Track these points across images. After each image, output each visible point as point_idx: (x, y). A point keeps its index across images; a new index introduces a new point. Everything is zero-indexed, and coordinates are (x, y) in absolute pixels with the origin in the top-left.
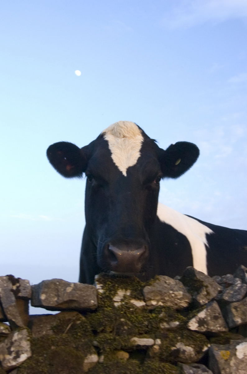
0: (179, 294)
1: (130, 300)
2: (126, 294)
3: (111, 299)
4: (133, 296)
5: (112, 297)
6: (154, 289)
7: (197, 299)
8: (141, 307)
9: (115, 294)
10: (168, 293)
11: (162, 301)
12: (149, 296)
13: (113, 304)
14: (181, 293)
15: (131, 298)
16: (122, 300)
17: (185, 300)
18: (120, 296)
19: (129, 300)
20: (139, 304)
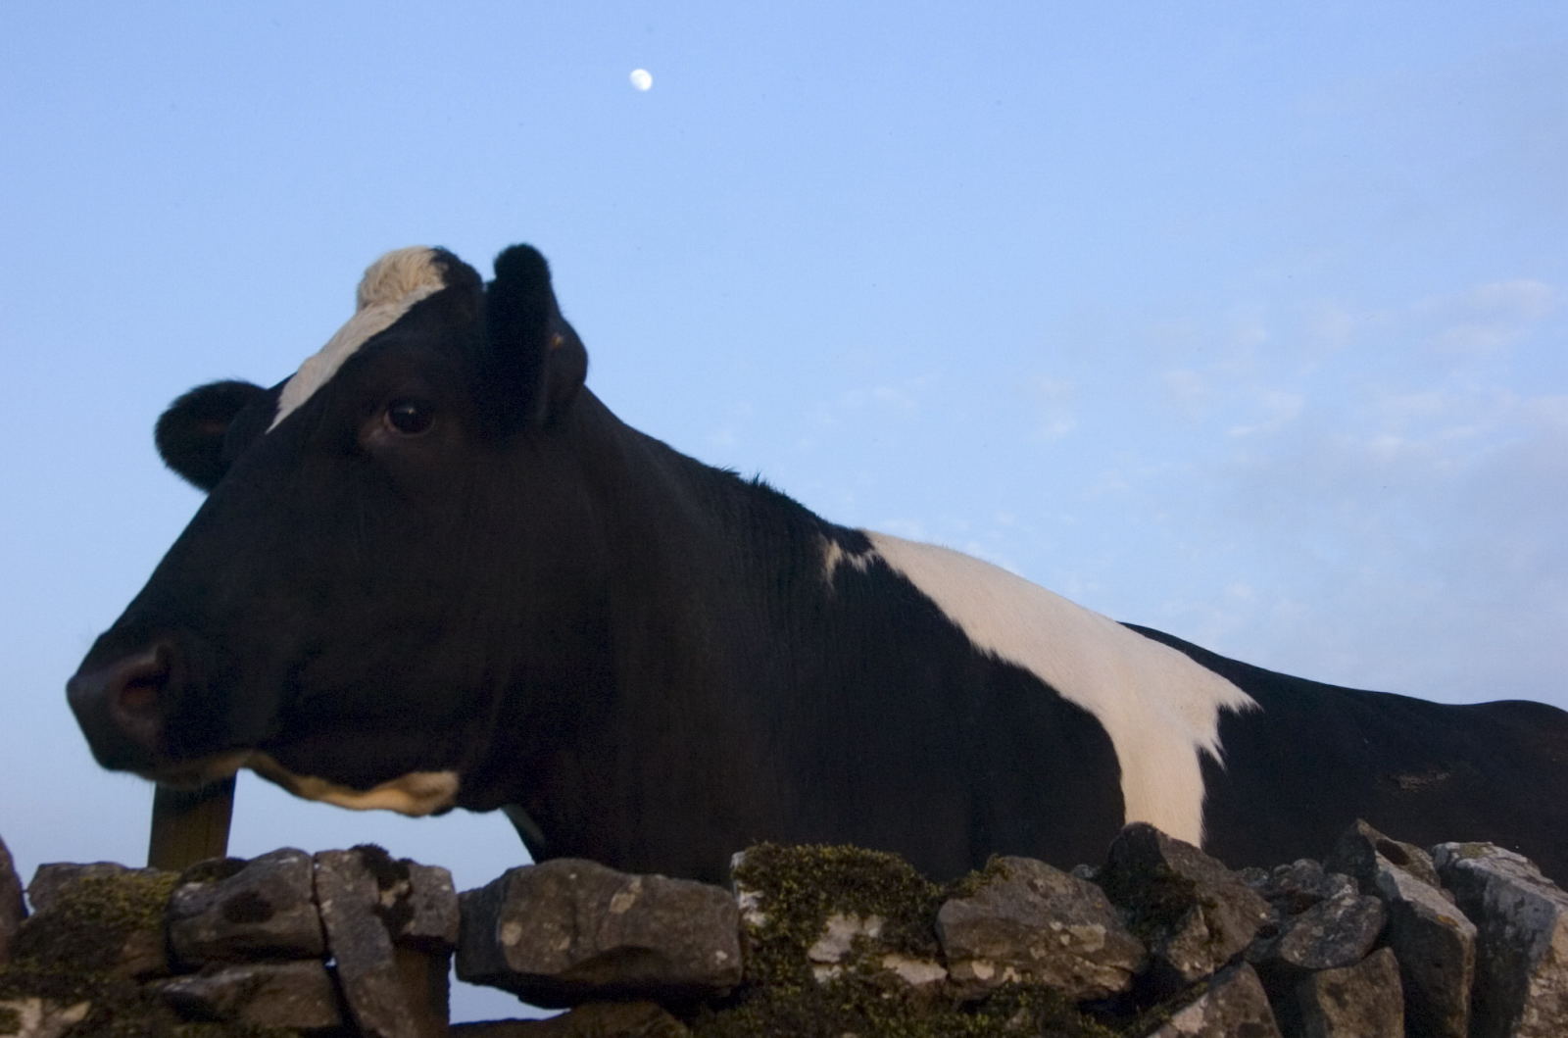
0: (1091, 933)
1: (882, 955)
2: (864, 933)
3: (801, 952)
4: (895, 941)
5: (804, 943)
6: (981, 910)
7: (1170, 956)
8: (928, 985)
9: (817, 931)
10: (1044, 932)
11: (1016, 962)
12: (963, 942)
13: (809, 971)
14: (1100, 929)
15: (885, 950)
16: (846, 959)
17: (1115, 960)
18: (838, 942)
19: (877, 959)
20: (921, 974)
